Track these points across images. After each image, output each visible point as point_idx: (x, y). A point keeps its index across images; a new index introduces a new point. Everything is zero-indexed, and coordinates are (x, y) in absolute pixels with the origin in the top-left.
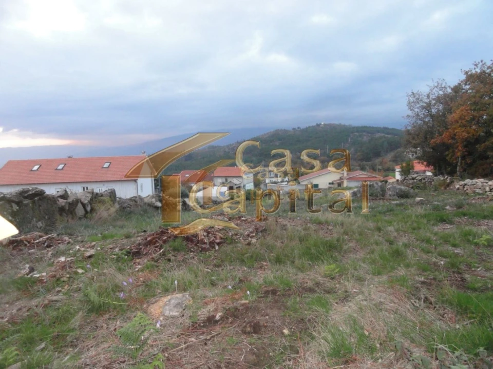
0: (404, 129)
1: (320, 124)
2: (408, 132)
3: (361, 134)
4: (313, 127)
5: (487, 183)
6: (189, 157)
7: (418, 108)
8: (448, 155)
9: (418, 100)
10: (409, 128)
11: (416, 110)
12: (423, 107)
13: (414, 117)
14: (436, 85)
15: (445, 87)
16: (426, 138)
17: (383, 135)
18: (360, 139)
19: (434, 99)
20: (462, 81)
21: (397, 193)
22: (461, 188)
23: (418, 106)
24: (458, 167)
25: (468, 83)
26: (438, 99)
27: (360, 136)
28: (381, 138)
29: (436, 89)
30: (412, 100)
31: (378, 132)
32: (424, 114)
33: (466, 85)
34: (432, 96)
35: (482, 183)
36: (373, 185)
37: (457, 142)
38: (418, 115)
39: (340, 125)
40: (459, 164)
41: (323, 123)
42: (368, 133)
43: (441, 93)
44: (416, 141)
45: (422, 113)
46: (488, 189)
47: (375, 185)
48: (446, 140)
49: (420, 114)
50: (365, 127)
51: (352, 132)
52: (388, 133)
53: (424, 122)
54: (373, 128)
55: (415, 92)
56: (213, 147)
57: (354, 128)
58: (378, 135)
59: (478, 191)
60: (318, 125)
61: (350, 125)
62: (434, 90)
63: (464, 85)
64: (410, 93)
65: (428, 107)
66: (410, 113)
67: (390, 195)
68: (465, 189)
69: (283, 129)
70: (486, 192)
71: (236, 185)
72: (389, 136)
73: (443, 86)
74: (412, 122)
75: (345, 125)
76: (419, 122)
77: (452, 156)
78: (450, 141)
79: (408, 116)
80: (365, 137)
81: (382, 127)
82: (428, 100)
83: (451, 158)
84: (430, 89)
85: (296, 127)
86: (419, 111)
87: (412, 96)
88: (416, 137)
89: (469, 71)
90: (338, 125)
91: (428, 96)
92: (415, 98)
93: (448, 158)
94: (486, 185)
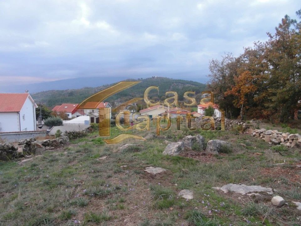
0: (207, 84)
1: (155, 77)
2: (209, 86)
3: (178, 84)
4: (151, 78)
5: (281, 134)
6: (71, 94)
7: (216, 71)
8: (234, 103)
9: (216, 66)
10: (210, 83)
11: (215, 72)
12: (219, 70)
13: (213, 76)
14: (227, 56)
15: (232, 58)
16: (221, 91)
17: (190, 85)
18: (177, 87)
19: (226, 66)
20: (242, 55)
21: (217, 148)
22: (258, 135)
23: (216, 69)
24: (241, 111)
25: (245, 57)
26: (229, 66)
27: (177, 85)
28: (189, 87)
29: (227, 59)
30: (212, 65)
31: (187, 83)
32: (219, 75)
33: (244, 58)
34: (225, 64)
35: (277, 134)
36: (195, 138)
37: (241, 95)
38: (216, 75)
39: (166, 78)
40: (242, 109)
41: (156, 77)
42: (182, 84)
43: (230, 62)
44: (215, 92)
45: (219, 74)
46: (282, 140)
47: (197, 139)
48: (234, 93)
49: (217, 74)
50: (180, 80)
51: (173, 83)
52: (193, 85)
53: (219, 80)
54: (185, 81)
55: (214, 60)
56: (87, 88)
57: (174, 80)
58: (187, 85)
59: (274, 140)
60: (153, 78)
61: (172, 79)
62: (226, 60)
63: (243, 58)
64: (211, 61)
65: (222, 70)
66: (210, 73)
67: (211, 150)
68: (261, 136)
69: (132, 79)
70: (281, 142)
71: (96, 116)
72: (193, 86)
73: (231, 57)
74: (212, 80)
75: (168, 79)
76: (216, 80)
77: (237, 103)
78: (236, 94)
79: (210, 76)
80: (180, 86)
81: (190, 81)
82: (222, 66)
83: (236, 105)
84: (223, 58)
85: (140, 78)
86: (216, 73)
87: (213, 62)
88: (214, 89)
89: (248, 48)
90: (164, 78)
91: (222, 63)
92: (214, 64)
93: (234, 105)
94: (280, 136)
